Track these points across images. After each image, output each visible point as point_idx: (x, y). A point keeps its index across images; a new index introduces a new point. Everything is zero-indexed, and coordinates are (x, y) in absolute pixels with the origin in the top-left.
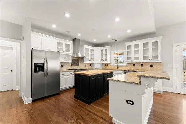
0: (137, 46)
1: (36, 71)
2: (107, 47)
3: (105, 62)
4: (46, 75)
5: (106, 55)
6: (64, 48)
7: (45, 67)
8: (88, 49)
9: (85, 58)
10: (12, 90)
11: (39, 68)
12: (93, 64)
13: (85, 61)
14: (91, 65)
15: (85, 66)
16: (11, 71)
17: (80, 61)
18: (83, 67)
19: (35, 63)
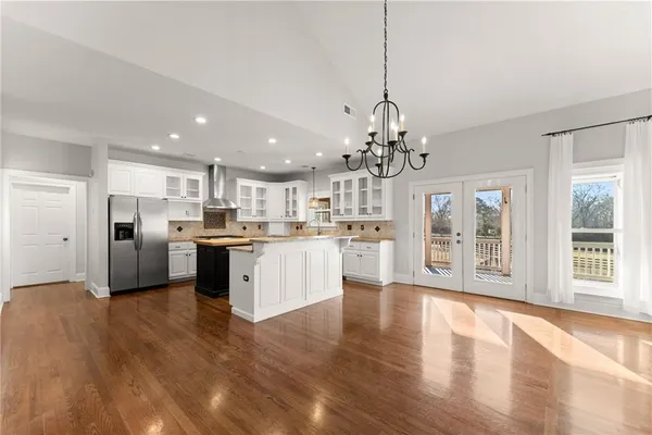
0: (348, 183)
1: (117, 238)
2: (297, 184)
3: (293, 219)
4: (138, 247)
5: (295, 202)
6: (184, 189)
7: (136, 230)
8: (250, 188)
9: (239, 211)
10: (68, 282)
11: (124, 231)
12: (266, 224)
13: (240, 218)
14: (262, 226)
15: (245, 228)
16: (65, 239)
17: (227, 218)
18: (239, 232)
19: (116, 224)
